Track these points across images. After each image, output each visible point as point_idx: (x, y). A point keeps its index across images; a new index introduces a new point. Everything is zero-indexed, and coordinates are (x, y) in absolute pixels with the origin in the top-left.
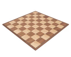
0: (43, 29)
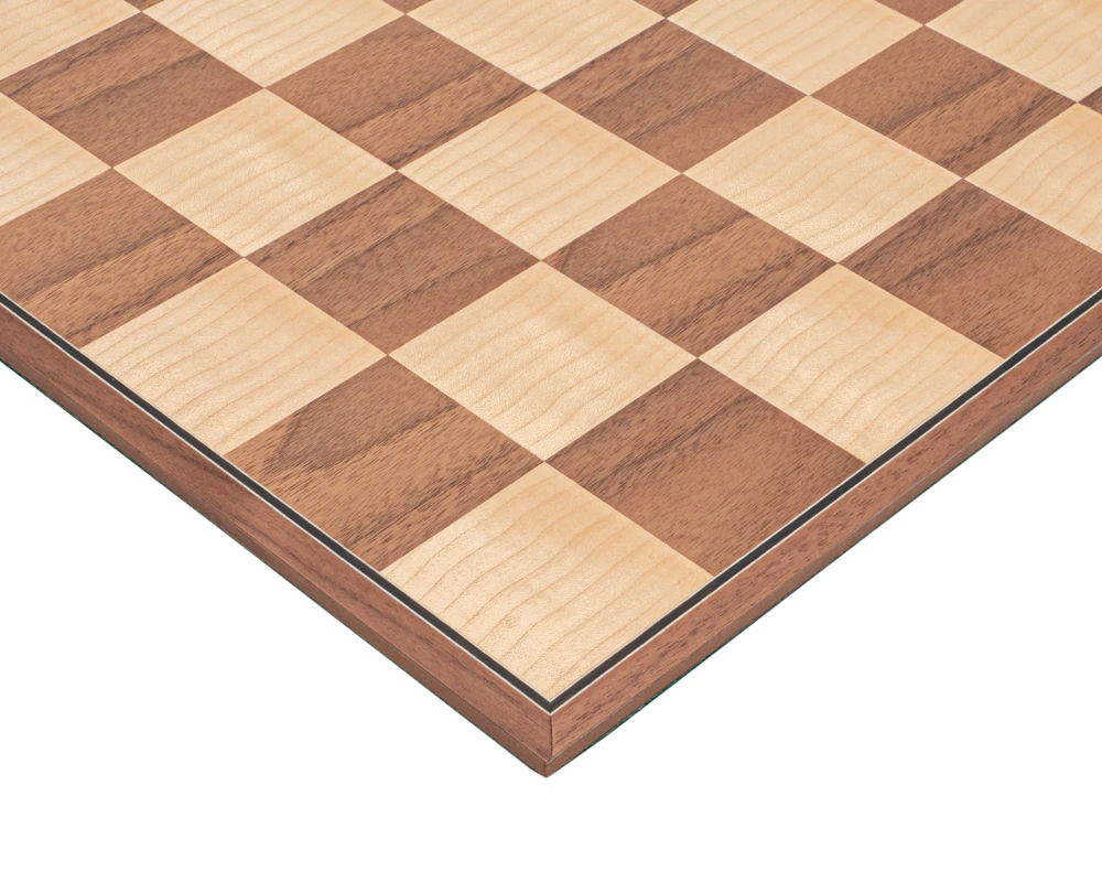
0: (781, 96)
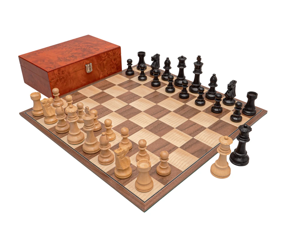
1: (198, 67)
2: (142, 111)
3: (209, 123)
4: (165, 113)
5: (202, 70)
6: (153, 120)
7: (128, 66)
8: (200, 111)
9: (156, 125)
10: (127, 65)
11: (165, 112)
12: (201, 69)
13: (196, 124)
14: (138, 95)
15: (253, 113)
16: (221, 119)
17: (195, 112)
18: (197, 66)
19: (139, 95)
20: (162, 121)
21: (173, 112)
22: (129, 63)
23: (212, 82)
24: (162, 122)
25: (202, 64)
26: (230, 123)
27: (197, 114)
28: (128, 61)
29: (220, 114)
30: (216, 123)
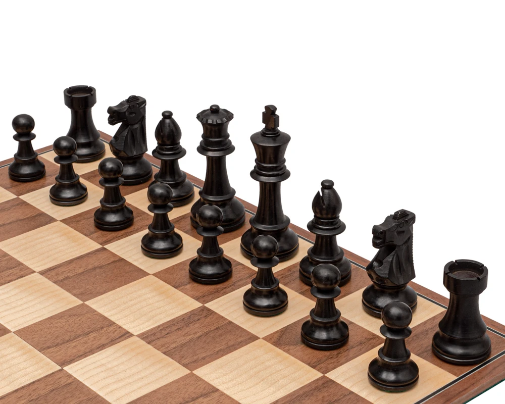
1: (270, 151)
2: (9, 328)
3: (272, 389)
4: (103, 340)
5: (289, 165)
6: (40, 371)
7: (17, 143)
8: (254, 338)
9: (42, 392)
10: (15, 138)
11: (104, 338)
12: (284, 161)
13: (216, 395)
14: (20, 264)
15: (472, 351)
16: (331, 375)
17: (231, 343)
18: (264, 148)
19: (26, 263)
20: (75, 375)
21: (138, 339)
22: (20, 131)
23: (321, 214)
24: (75, 380)
25: (287, 139)
26: (363, 394)
27: (236, 349)
28: (16, 123)
29: (335, 352)
30: (301, 392)
